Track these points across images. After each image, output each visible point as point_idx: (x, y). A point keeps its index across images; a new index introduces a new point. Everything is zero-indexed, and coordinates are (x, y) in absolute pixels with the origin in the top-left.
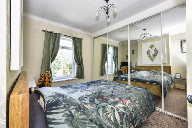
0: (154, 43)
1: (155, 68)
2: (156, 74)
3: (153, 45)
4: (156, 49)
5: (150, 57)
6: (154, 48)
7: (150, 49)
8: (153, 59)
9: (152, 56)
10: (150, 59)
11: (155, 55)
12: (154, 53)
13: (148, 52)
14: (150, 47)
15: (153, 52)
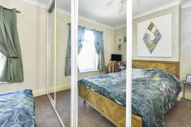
0: (154, 21)
1: (155, 64)
2: (154, 76)
3: (153, 24)
4: (157, 30)
5: (148, 46)
6: (154, 30)
7: (149, 32)
8: (153, 49)
9: (151, 43)
10: (148, 48)
11: (156, 42)
12: (154, 38)
13: (146, 37)
14: (148, 29)
15: (152, 37)
